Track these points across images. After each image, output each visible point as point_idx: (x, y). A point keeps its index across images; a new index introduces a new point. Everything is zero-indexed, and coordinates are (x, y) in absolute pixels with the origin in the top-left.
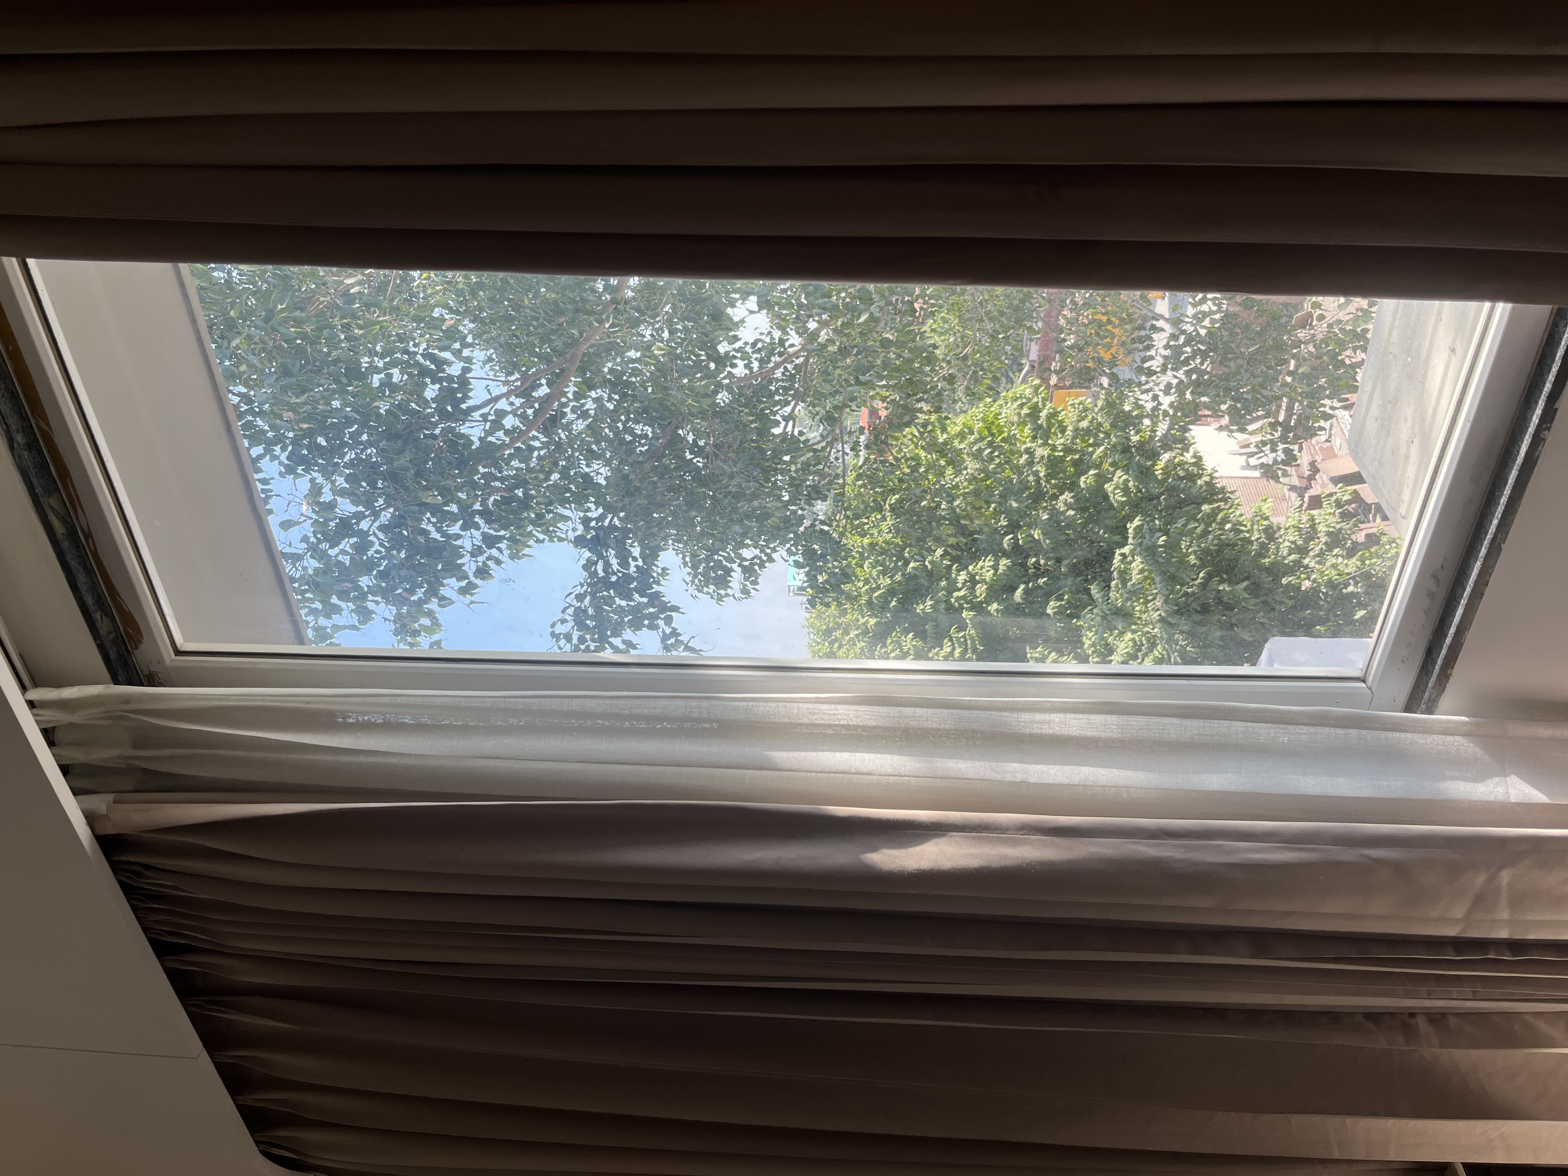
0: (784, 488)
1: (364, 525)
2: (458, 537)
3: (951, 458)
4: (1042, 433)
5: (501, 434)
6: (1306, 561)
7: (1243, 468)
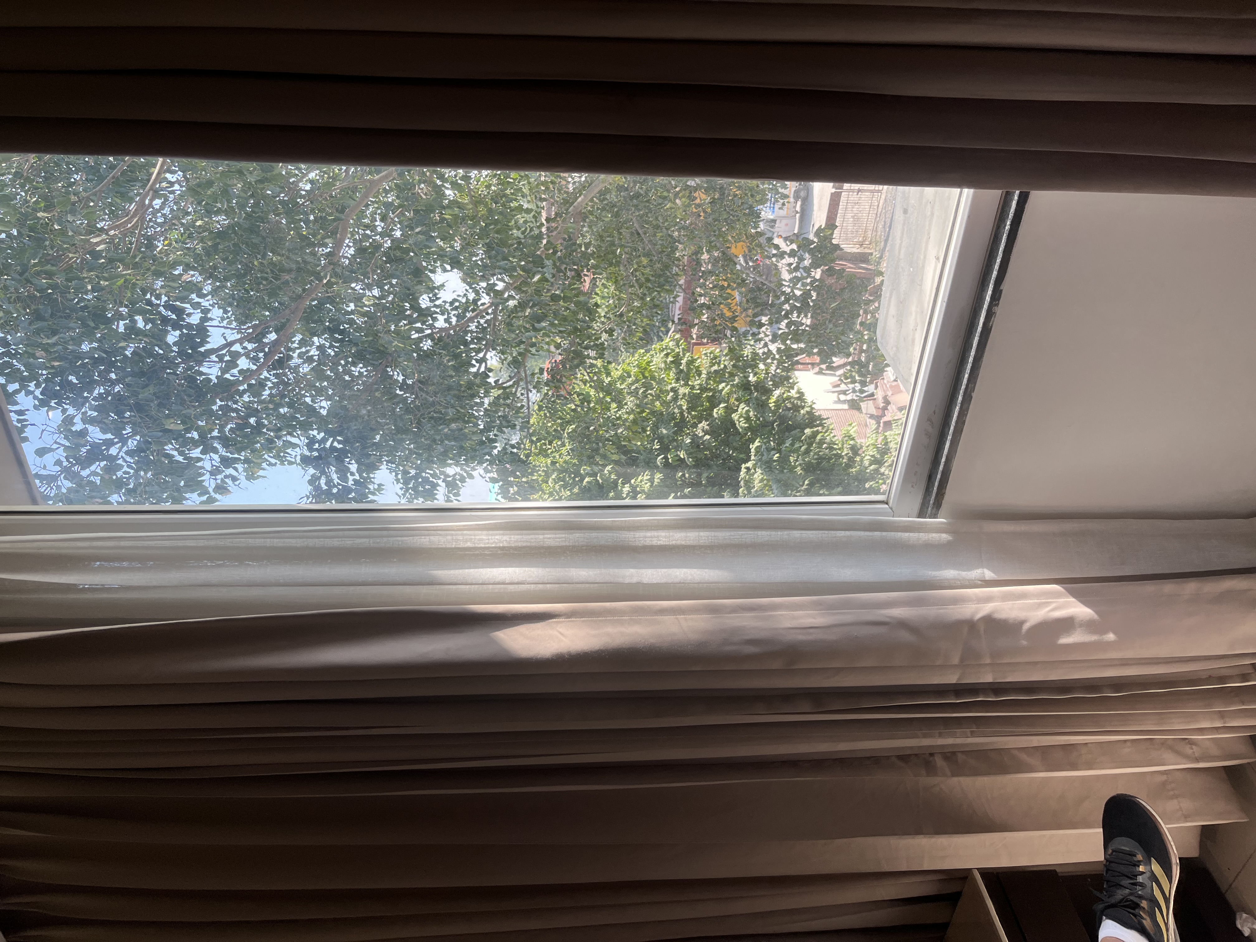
0: (480, 418)
1: (113, 451)
2: (199, 460)
3: (614, 396)
4: (684, 376)
5: (235, 372)
7: (836, 402)
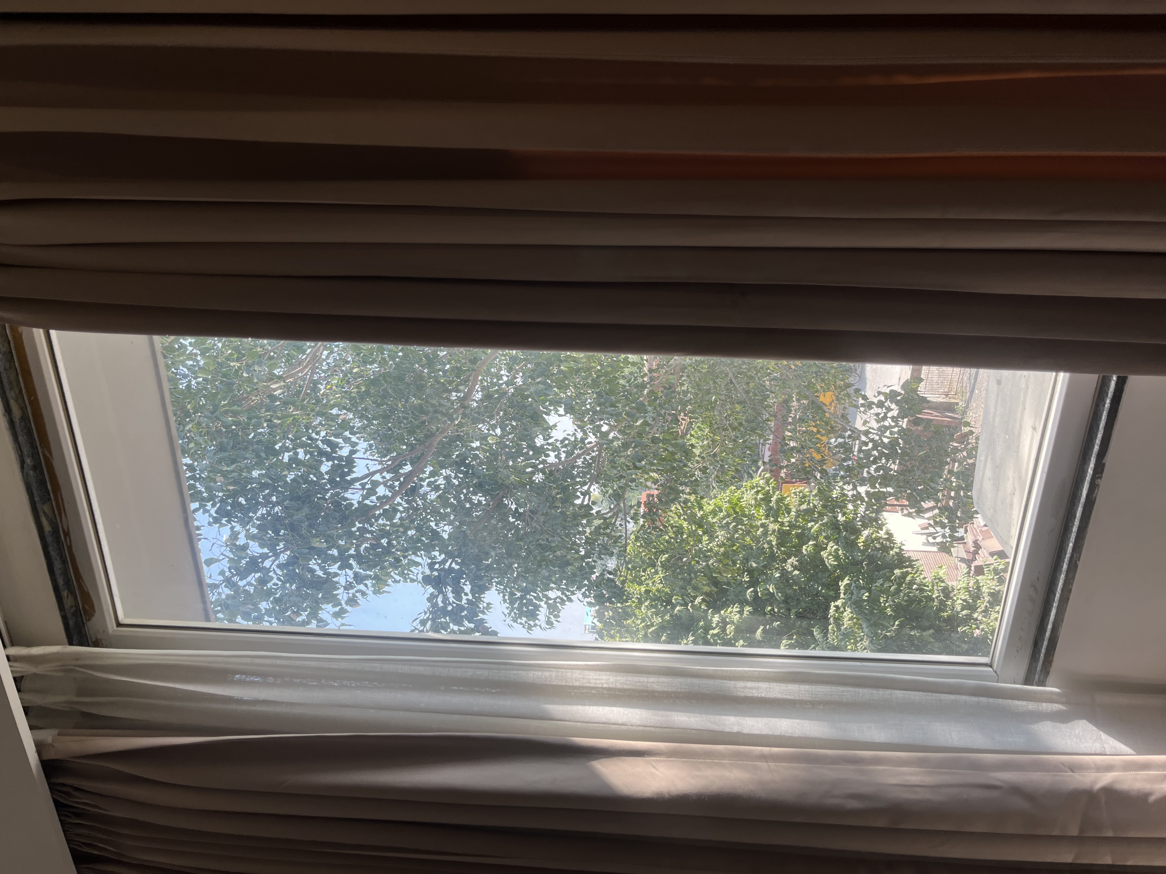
0: (582, 546)
1: (267, 564)
2: (336, 575)
3: (706, 529)
4: (774, 513)
5: (374, 498)
6: (975, 615)
7: (924, 544)
